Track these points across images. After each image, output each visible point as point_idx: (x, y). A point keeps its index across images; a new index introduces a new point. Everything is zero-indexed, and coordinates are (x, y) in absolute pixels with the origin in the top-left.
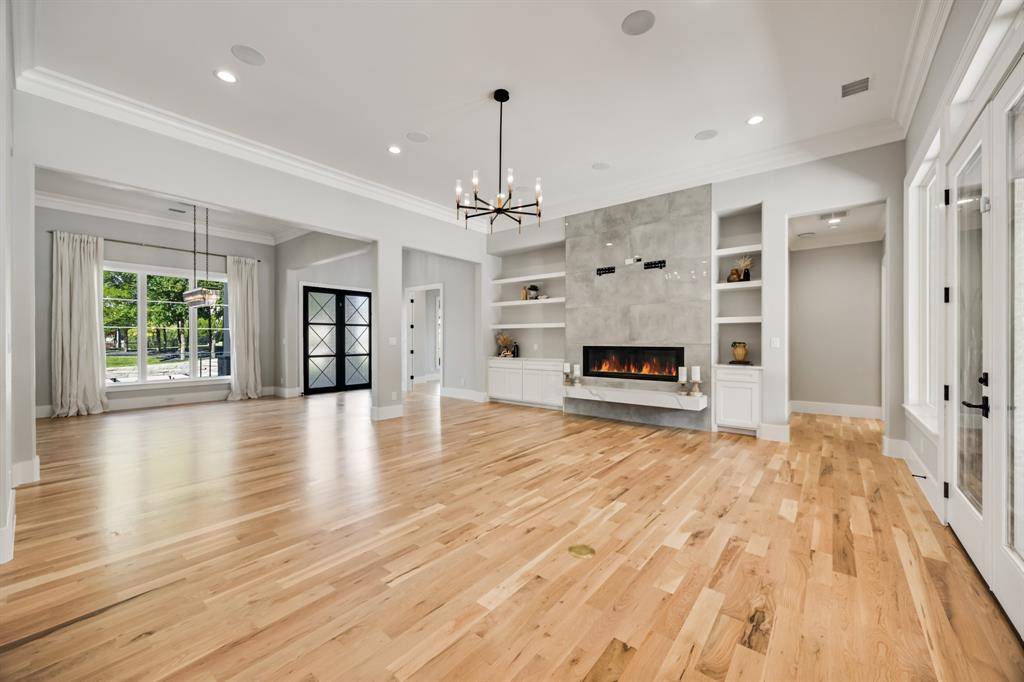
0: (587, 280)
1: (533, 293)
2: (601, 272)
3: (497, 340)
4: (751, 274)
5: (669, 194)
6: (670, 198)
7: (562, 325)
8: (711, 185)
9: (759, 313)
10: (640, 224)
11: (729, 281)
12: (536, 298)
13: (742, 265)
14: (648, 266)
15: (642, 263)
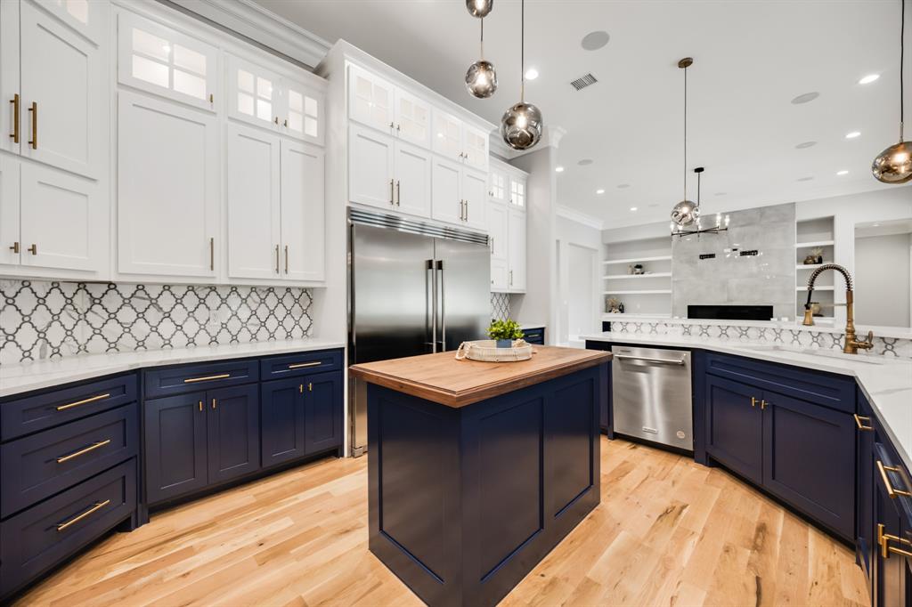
0: (691, 262)
1: (638, 270)
2: (702, 257)
3: (606, 302)
4: (823, 259)
5: (760, 208)
6: (762, 211)
7: (670, 291)
8: (794, 203)
9: (832, 284)
10: (736, 227)
11: (805, 263)
12: (642, 273)
13: (816, 253)
14: (743, 254)
15: (738, 252)
